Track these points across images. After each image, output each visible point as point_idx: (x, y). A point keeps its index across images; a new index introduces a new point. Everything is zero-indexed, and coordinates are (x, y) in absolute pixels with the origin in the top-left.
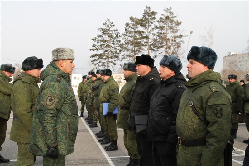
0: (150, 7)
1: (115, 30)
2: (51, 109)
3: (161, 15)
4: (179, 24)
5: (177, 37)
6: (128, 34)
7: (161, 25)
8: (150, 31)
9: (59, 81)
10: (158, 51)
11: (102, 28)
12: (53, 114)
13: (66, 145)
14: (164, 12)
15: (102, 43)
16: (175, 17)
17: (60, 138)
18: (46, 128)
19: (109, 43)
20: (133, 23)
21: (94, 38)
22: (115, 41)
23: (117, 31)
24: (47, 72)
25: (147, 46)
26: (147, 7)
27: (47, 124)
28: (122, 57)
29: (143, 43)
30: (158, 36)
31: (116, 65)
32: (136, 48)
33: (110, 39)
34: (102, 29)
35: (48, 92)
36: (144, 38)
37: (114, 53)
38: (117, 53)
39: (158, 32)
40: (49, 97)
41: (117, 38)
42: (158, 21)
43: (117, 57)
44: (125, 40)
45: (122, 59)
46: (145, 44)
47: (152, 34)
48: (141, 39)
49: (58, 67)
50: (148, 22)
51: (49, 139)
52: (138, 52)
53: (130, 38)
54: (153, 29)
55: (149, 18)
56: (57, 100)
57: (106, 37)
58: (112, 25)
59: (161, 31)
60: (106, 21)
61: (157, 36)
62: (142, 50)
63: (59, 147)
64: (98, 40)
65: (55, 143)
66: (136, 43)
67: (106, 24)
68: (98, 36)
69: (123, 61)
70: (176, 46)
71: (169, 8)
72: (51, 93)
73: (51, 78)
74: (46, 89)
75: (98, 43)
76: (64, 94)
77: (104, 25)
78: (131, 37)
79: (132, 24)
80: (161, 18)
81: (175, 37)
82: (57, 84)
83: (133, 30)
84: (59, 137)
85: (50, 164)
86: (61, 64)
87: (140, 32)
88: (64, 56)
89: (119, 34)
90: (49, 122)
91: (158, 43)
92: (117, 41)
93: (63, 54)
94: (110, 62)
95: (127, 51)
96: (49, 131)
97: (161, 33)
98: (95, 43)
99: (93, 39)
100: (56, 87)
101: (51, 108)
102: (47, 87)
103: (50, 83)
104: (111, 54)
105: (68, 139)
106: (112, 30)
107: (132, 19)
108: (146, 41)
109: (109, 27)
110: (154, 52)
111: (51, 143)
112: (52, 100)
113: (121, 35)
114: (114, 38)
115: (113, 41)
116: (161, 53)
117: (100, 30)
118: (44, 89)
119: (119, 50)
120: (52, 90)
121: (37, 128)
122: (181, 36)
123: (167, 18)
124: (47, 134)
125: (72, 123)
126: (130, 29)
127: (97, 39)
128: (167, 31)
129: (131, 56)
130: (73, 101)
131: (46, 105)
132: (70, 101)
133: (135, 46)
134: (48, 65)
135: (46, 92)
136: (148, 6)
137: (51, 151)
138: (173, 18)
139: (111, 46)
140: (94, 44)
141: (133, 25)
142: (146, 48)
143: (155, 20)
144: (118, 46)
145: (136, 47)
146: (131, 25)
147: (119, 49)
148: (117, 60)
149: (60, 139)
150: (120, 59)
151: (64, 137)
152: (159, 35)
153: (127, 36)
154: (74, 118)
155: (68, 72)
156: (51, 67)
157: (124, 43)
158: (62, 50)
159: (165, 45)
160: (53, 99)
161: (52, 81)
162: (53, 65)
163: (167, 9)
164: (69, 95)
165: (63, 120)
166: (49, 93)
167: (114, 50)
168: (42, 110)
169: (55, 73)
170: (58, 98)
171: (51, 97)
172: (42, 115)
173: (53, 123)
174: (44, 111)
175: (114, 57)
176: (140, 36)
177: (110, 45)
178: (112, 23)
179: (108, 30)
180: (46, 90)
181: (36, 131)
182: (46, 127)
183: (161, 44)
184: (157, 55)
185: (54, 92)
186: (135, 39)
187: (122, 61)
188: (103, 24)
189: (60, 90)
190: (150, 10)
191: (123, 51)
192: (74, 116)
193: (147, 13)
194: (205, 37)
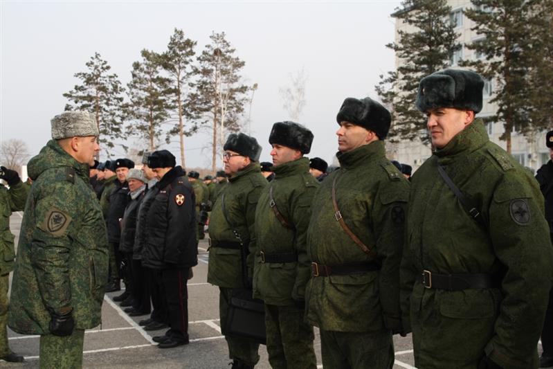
0: (183, 31)
1: (111, 77)
2: (58, 238)
3: (206, 46)
4: (239, 65)
5: (237, 90)
6: (138, 85)
7: (206, 67)
8: (184, 78)
9: (72, 181)
10: (199, 117)
11: (85, 72)
12: (63, 247)
13: (89, 310)
14: (210, 42)
15: (85, 102)
16: (233, 51)
17: (76, 296)
18: (48, 276)
19: (99, 102)
20: (148, 62)
21: (69, 93)
22: (111, 98)
23: (116, 79)
24: (44, 161)
25: (177, 110)
26: (176, 31)
27: (50, 268)
28: (127, 130)
29: (169, 102)
30: (200, 88)
31: (113, 148)
32: (154, 114)
33: (100, 94)
34: (84, 74)
35: (51, 202)
36: (170, 91)
37: (110, 123)
38: (116, 124)
39: (199, 81)
40: (54, 214)
41: (115, 93)
42: (199, 59)
43: (118, 130)
44: (133, 97)
45: (127, 134)
46: (173, 104)
47: (187, 85)
48: (164, 95)
49: (67, 151)
50: (179, 60)
51: (56, 299)
52: (158, 120)
53: (142, 92)
54: (189, 74)
55: (181, 53)
56: (70, 219)
57: (92, 91)
58: (105, 66)
59: (205, 79)
60: (92, 58)
61: (198, 87)
62: (167, 116)
63: (75, 315)
64: (77, 97)
65: (68, 305)
66: (155, 103)
67: (92, 63)
68: (76, 88)
69: (128, 138)
70: (235, 109)
71: (220, 33)
72: (57, 206)
73: (54, 174)
74: (44, 197)
75: (76, 102)
76: (82, 207)
77: (89, 66)
78: (145, 90)
79: (146, 64)
80: (204, 53)
81: (232, 91)
82: (68, 187)
83: (147, 76)
84: (75, 294)
85: (56, 348)
86: (72, 146)
87: (162, 81)
88: (78, 128)
89: (119, 85)
90: (56, 263)
91: (200, 102)
92: (115, 98)
93: (76, 124)
94: (101, 141)
95: (138, 118)
96: (57, 281)
97: (205, 83)
98: (69, 103)
99: (65, 95)
100: (67, 193)
101: (59, 236)
102: (48, 193)
103: (52, 185)
104: (103, 125)
105: (91, 297)
106: (105, 77)
107: (145, 54)
108: (175, 98)
109: (98, 70)
110: (192, 120)
111: (61, 306)
112: (60, 219)
113: (123, 87)
114: (110, 93)
115: (108, 100)
116: (206, 122)
117: (80, 76)
118: (42, 198)
119: (120, 118)
120: (58, 198)
121: (27, 278)
122: (243, 89)
123: (217, 52)
124: (50, 288)
125: (98, 264)
126: (142, 75)
127: (73, 95)
128: (216, 80)
129: (146, 129)
130: (100, 221)
131: (48, 230)
132: (93, 221)
133: (151, 110)
134: (45, 148)
135: (47, 203)
136: (179, 29)
137: (59, 322)
138: (228, 54)
139: (104, 109)
140: (68, 105)
141: (148, 66)
142: (174, 113)
143: (194, 58)
144: (118, 110)
145: (155, 110)
146: (144, 67)
147: (119, 116)
148: (117, 137)
149: (76, 298)
150: (122, 135)
151: (83, 294)
152: (202, 86)
153: (136, 87)
154: (101, 253)
155: (86, 161)
156: (52, 151)
157: (131, 103)
158: (74, 117)
159: (214, 106)
160: (62, 218)
161: (57, 180)
162: (57, 147)
163: (216, 36)
164: (92, 207)
165: (81, 260)
166: (54, 205)
167: (110, 118)
168: (39, 241)
169: (60, 164)
170: (71, 215)
171: (56, 214)
172: (40, 251)
173: (64, 267)
174: (43, 242)
175: (110, 131)
176: (163, 90)
177: (101, 105)
178: (106, 62)
179: (98, 76)
180: (47, 199)
181: (26, 283)
182: (50, 274)
183: (206, 103)
184: (198, 125)
185: (62, 203)
186: (152, 95)
187: (125, 139)
188: (87, 64)
189: (74, 198)
190: (182, 38)
191: (129, 120)
192: (101, 251)
193: (176, 44)
194: (290, 92)
